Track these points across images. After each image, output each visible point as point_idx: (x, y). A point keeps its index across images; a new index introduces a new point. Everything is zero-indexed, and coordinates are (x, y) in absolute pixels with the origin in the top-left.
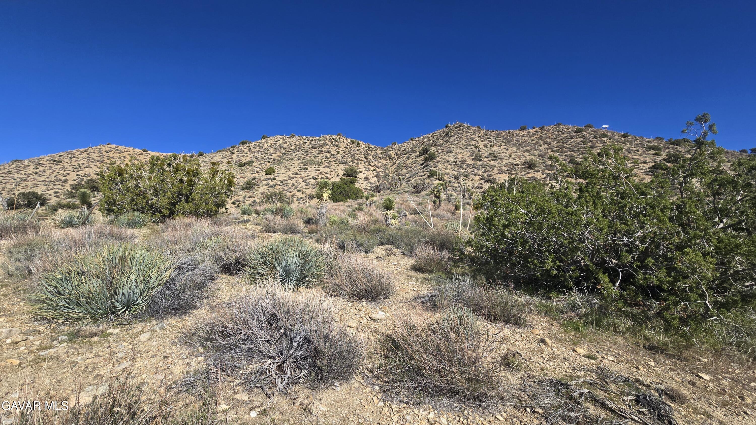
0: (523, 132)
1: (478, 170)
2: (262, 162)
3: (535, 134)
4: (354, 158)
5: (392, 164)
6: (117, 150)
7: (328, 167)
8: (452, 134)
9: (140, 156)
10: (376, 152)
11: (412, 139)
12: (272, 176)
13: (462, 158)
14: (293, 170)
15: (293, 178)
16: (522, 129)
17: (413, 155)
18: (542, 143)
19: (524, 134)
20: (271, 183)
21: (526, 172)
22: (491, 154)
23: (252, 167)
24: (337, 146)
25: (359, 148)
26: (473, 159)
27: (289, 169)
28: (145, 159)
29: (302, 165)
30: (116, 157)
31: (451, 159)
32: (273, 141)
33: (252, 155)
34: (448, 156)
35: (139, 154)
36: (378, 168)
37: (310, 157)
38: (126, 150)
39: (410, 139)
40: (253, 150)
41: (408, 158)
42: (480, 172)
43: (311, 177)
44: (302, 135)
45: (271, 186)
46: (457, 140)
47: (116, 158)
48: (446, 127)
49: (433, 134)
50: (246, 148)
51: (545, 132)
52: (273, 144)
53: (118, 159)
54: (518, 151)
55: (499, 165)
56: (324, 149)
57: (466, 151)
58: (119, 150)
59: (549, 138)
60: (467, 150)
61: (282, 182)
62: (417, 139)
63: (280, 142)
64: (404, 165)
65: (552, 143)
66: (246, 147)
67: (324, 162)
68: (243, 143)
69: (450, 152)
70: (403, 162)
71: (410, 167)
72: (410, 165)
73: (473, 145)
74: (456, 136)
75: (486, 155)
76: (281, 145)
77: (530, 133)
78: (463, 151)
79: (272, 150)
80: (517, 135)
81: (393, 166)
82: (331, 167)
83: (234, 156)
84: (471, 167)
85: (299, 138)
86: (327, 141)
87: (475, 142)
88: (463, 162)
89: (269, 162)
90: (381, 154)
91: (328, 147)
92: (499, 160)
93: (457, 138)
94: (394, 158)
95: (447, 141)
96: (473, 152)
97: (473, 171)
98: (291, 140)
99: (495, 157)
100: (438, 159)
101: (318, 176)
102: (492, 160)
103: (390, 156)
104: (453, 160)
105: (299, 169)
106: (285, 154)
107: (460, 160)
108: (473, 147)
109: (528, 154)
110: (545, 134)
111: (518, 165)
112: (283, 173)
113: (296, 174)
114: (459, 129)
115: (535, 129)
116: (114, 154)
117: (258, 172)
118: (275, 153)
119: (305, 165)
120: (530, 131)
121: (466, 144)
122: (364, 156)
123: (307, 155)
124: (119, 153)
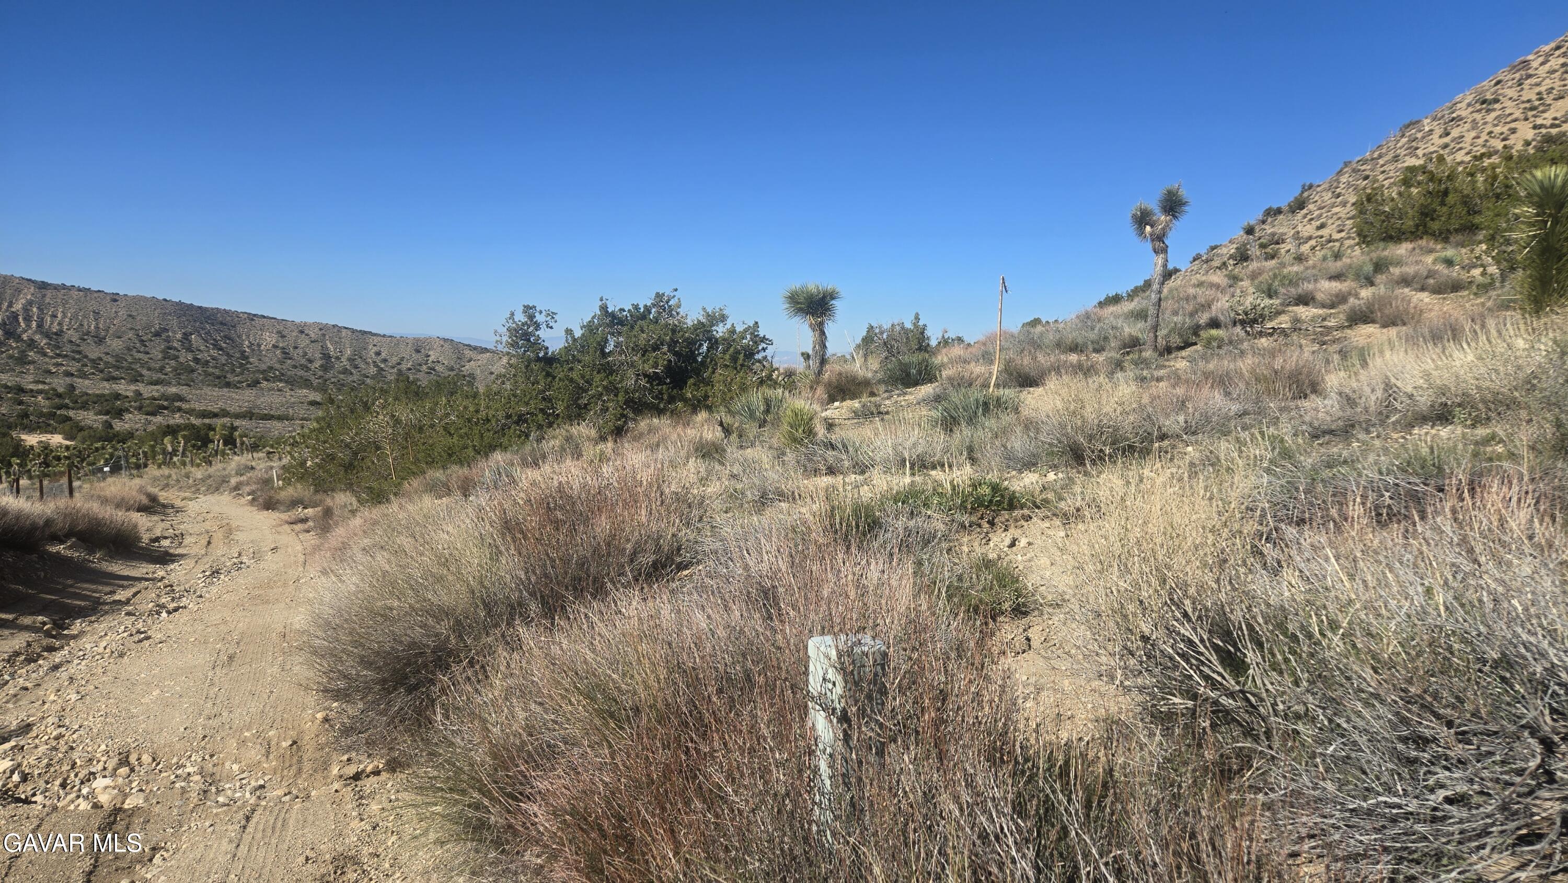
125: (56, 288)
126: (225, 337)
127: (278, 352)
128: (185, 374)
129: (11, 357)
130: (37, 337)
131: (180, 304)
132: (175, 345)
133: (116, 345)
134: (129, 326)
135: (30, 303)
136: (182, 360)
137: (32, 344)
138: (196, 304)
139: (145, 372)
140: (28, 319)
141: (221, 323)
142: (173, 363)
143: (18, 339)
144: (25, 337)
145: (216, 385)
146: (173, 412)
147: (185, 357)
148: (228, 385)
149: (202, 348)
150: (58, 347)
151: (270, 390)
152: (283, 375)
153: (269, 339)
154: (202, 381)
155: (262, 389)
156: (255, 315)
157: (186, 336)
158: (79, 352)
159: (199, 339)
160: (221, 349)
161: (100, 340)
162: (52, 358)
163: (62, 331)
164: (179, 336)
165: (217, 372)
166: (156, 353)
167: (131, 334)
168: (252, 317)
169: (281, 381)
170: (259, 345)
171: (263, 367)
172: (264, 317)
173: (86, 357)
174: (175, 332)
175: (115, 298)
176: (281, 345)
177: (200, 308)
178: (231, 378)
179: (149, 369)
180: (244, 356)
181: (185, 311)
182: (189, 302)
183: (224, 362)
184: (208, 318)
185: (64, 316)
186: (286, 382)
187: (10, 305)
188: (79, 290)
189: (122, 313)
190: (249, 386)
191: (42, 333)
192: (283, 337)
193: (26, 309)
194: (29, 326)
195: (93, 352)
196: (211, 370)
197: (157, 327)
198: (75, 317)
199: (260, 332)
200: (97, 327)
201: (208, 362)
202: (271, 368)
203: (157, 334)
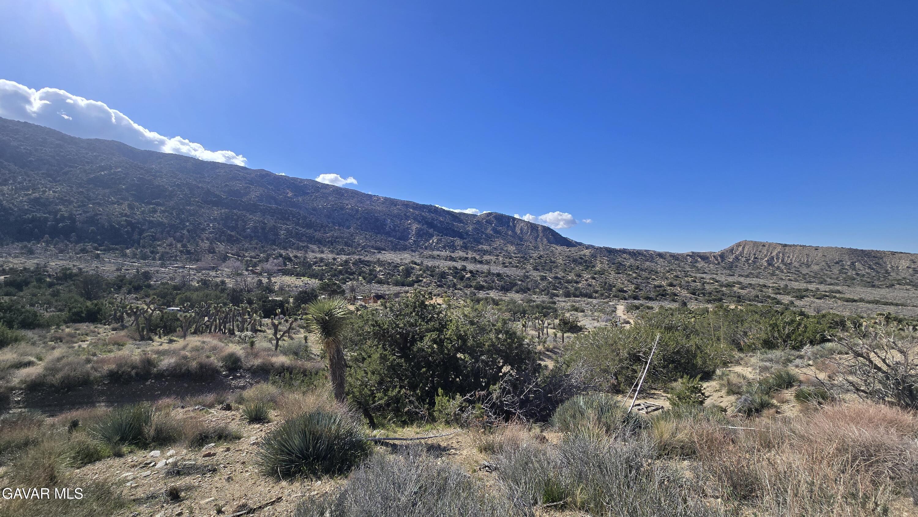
125: (790, 246)
126: (876, 263)
127: (910, 270)
128: (850, 281)
129: (769, 273)
130: (781, 265)
131: (850, 249)
132: (846, 267)
133: (815, 268)
134: (823, 260)
135: (779, 252)
136: (849, 274)
137: (778, 268)
138: (860, 248)
139: (828, 280)
140: (778, 259)
141: (874, 257)
142: (844, 276)
143: (773, 266)
144: (776, 265)
145: (866, 286)
146: (831, 298)
147: (851, 273)
148: (873, 286)
149: (861, 269)
150: (789, 269)
151: (900, 289)
152: (912, 282)
153: (904, 264)
154: (858, 284)
155: (895, 289)
156: (896, 252)
157: (853, 264)
158: (798, 271)
159: (860, 265)
160: (873, 269)
161: (808, 266)
162: (785, 273)
163: (791, 263)
164: (849, 263)
165: (869, 280)
166: (836, 271)
167: (823, 263)
168: (893, 253)
169: (910, 285)
170: (897, 267)
171: (900, 278)
172: (902, 253)
173: (801, 273)
174: (846, 262)
175: (817, 249)
176: (913, 266)
177: (862, 250)
178: (876, 283)
179: (831, 278)
180: (887, 272)
181: (853, 252)
182: (855, 248)
183: (874, 275)
184: (866, 255)
185: (793, 257)
186: (913, 286)
187: (771, 253)
188: (801, 246)
189: (820, 254)
190: (887, 287)
191: (783, 264)
192: (914, 262)
193: (777, 255)
194: (778, 261)
195: (804, 271)
196: (865, 279)
197: (837, 260)
198: (798, 256)
199: (898, 261)
200: (807, 261)
201: (864, 275)
202: (904, 278)
203: (837, 263)
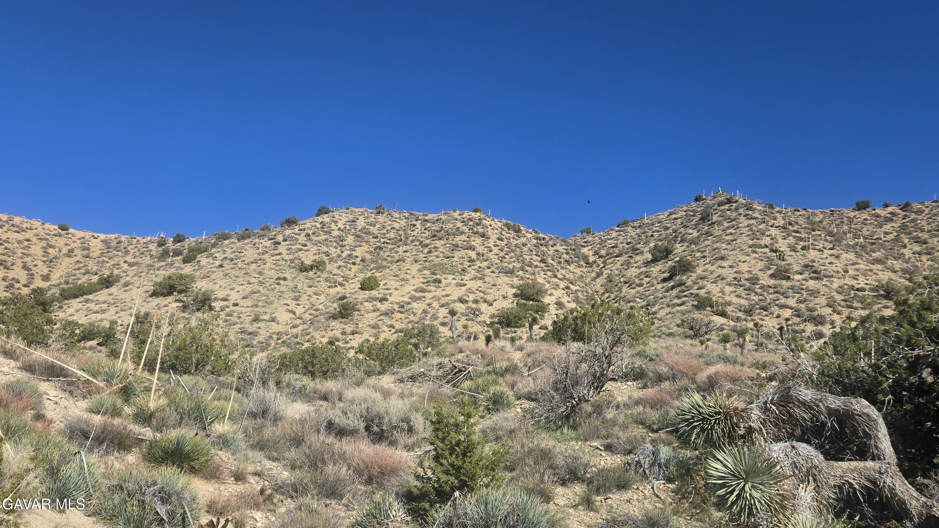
0: (864, 215)
1: (786, 297)
2: (340, 263)
3: (891, 220)
4: (523, 262)
5: (593, 275)
6: (13, 225)
7: (481, 279)
8: (715, 218)
9: (57, 238)
10: (555, 248)
11: (625, 223)
12: (374, 293)
13: (749, 272)
14: (412, 282)
15: (419, 298)
16: (861, 206)
17: (638, 258)
18: (906, 241)
19: (865, 219)
20: (383, 307)
21: (880, 306)
22: (806, 266)
23: (325, 275)
24: (483, 235)
25: (523, 240)
26: (772, 276)
27: (403, 280)
28: (67, 245)
29: (427, 272)
30: (14, 241)
31: (729, 274)
32: (346, 219)
33: (315, 248)
34: (721, 267)
35: (55, 235)
36: (572, 283)
37: (437, 257)
38: (28, 225)
39: (620, 222)
40: (315, 238)
41: (628, 264)
42: (791, 302)
43: (456, 298)
44: (400, 210)
45: (385, 314)
46: (731, 234)
47: (13, 244)
48: (697, 199)
49: (671, 214)
50: (299, 234)
51: (913, 216)
52: (348, 227)
53: (16, 245)
54: (860, 261)
55: (826, 290)
56: (459, 239)
57: (755, 258)
58: (17, 227)
59: (922, 231)
60: (755, 255)
61: (403, 307)
62: (636, 224)
63: (361, 223)
64: (622, 280)
65: (930, 241)
66: (296, 230)
67: (469, 269)
68: (290, 222)
69: (722, 258)
70: (617, 272)
71: (640, 285)
72: (637, 281)
73: (766, 246)
74: (726, 225)
75: (796, 268)
76: (364, 228)
77: (878, 216)
78: (748, 258)
79: (350, 240)
80: (850, 220)
81: (598, 280)
82: (487, 279)
83: (282, 249)
84: (771, 290)
85: (396, 215)
86: (459, 224)
87: (768, 238)
88: (754, 280)
89: (354, 264)
90: (567, 253)
91: (464, 237)
92: (825, 279)
93: (728, 228)
94: (595, 262)
95: (708, 234)
96: (770, 260)
97: (778, 300)
98: (381, 218)
99: (815, 272)
100: (699, 271)
101: (468, 297)
102: (812, 278)
103: (586, 258)
104: (732, 276)
105: (425, 281)
106: (381, 248)
107: (747, 276)
108: (766, 250)
109: (880, 267)
110: (913, 221)
111: (863, 290)
112: (396, 289)
113: (423, 291)
114: (727, 207)
115: (890, 209)
116: (9, 234)
117: (340, 284)
118: (360, 246)
119: (434, 274)
120: (878, 211)
121: (751, 242)
122: (539, 259)
123: (430, 252)
124: (18, 232)
